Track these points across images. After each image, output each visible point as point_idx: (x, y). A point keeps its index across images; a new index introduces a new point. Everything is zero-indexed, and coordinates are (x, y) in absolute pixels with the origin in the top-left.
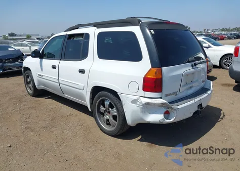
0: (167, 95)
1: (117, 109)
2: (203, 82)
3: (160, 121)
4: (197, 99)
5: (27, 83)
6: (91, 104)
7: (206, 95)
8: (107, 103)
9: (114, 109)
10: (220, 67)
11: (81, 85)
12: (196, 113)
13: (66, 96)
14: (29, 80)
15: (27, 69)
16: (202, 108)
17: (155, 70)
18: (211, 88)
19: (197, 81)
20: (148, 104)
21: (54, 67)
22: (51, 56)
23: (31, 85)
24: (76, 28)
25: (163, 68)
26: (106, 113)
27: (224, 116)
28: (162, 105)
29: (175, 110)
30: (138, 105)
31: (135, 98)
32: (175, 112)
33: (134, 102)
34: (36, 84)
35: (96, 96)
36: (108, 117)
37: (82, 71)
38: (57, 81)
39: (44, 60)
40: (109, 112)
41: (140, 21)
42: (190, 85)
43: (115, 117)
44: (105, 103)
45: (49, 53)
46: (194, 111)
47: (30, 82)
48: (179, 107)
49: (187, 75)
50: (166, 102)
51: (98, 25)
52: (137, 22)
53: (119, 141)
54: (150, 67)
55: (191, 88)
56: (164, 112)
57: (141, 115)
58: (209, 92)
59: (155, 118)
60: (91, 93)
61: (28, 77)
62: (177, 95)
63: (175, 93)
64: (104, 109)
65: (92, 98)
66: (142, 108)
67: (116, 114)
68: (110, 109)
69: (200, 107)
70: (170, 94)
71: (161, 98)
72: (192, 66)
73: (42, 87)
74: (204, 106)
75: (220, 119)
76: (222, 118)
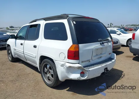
0: (82, 62)
1: (53, 70)
2: (109, 54)
3: (78, 78)
4: (104, 65)
5: (9, 54)
6: (40, 67)
7: (111, 62)
8: (48, 66)
9: (52, 70)
10: (127, 46)
11: (34, 55)
12: (103, 74)
13: (28, 62)
14: (9, 52)
15: (9, 45)
16: (107, 70)
17: (75, 45)
18: (115, 58)
19: (105, 53)
20: (70, 67)
21: (22, 44)
22: (21, 38)
23: (10, 55)
24: (35, 21)
25: (80, 45)
26: (48, 73)
27: (124, 75)
28: (79, 68)
29: (87, 71)
30: (64, 67)
31: (63, 63)
32: (87, 72)
33: (62, 65)
34: (13, 55)
35: (42, 62)
36: (49, 75)
37: (35, 47)
38: (23, 53)
39: (17, 40)
40: (49, 72)
41: (68, 16)
42: (100, 56)
43: (52, 75)
44: (47, 66)
45: (20, 36)
46: (102, 72)
47: (10, 53)
48: (90, 69)
49: (97, 49)
50: (81, 66)
51: (45, 19)
52: (66, 17)
53: (55, 90)
54: (72, 44)
55: (100, 57)
56: (80, 73)
57: (66, 74)
58: (113, 61)
59: (75, 76)
60: (40, 60)
61: (9, 50)
62: (90, 62)
63: (89, 61)
64: (47, 70)
65: (40, 63)
66: (67, 70)
67: (53, 73)
68: (50, 70)
69: (106, 70)
70: (85, 61)
71: (79, 63)
72: (101, 44)
73: (16, 56)
74: (109, 69)
75: (121, 78)
76: (122, 77)
